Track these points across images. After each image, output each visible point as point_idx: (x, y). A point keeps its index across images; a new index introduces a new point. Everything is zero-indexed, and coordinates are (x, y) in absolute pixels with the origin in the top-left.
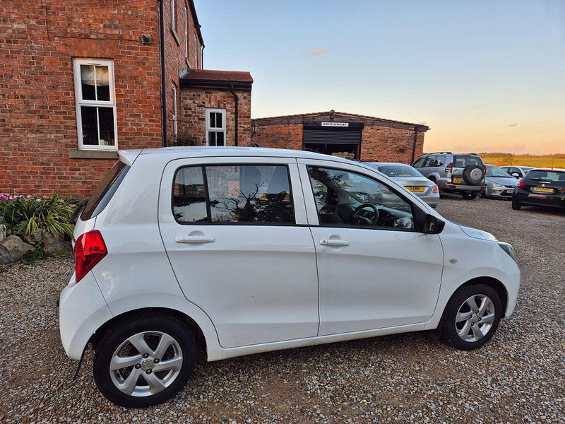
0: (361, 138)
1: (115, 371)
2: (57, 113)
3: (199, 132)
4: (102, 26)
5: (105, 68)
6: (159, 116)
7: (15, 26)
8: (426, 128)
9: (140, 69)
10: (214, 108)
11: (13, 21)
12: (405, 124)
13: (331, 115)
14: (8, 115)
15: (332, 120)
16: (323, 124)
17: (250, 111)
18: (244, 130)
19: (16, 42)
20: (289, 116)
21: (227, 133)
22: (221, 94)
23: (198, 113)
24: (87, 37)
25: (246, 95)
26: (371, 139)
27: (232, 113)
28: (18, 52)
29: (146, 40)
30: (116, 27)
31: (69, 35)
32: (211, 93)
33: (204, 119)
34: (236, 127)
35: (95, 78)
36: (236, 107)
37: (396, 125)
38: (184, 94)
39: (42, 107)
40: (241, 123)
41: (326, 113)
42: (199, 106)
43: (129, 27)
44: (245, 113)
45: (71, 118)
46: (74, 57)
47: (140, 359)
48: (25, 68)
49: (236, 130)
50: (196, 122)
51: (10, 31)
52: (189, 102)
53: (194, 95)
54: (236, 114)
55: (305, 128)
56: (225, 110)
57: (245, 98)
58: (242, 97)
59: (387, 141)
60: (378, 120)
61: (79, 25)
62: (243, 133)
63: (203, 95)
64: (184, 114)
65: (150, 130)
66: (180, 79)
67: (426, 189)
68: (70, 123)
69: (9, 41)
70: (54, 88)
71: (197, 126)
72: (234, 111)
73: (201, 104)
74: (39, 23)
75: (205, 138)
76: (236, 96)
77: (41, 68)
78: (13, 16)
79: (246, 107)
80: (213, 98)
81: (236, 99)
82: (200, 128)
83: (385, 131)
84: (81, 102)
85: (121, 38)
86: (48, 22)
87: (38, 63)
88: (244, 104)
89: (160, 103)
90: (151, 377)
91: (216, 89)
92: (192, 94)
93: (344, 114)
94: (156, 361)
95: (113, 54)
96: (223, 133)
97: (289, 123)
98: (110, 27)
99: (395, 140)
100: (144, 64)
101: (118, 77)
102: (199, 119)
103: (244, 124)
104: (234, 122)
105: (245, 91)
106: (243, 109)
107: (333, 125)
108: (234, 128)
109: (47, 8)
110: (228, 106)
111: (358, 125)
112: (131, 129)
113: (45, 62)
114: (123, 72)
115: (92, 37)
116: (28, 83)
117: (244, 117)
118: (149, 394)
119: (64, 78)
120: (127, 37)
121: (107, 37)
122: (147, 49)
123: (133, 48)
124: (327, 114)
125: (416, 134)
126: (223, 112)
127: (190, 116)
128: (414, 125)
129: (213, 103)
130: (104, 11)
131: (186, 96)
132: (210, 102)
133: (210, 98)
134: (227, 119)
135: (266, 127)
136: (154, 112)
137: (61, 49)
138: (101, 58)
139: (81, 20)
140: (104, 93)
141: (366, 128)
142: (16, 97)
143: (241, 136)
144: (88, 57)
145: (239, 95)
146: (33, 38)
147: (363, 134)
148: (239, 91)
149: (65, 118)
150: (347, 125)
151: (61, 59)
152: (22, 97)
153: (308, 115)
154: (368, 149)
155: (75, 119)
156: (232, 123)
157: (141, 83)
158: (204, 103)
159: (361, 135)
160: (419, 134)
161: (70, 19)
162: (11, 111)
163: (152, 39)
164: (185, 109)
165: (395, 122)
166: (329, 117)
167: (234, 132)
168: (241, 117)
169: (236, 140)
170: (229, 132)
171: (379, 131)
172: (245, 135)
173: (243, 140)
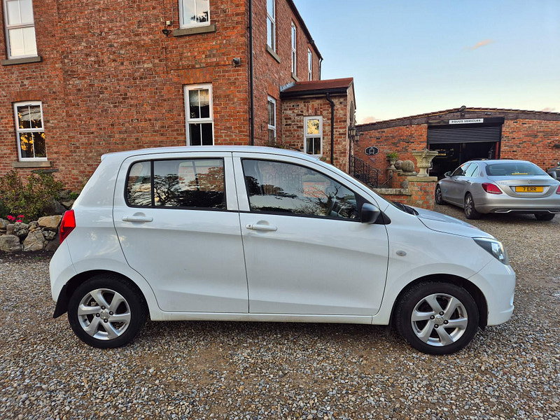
0: (501, 135)
1: (83, 316)
2: (172, 131)
3: (298, 139)
4: (204, 56)
5: (207, 91)
6: (247, 127)
7: (146, 66)
9: (232, 88)
10: (311, 116)
11: (144, 62)
13: (462, 112)
14: (140, 134)
15: (462, 117)
16: (451, 122)
17: (345, 115)
18: (340, 134)
19: (146, 78)
20: (412, 117)
21: (323, 138)
22: (318, 102)
23: (297, 121)
24: (193, 67)
25: (342, 100)
26: (515, 135)
27: (328, 119)
28: (147, 86)
29: (236, 63)
30: (214, 56)
31: (181, 68)
32: (308, 102)
33: (302, 127)
34: (332, 131)
35: (200, 100)
36: (332, 113)
38: (285, 105)
39: (163, 127)
40: (337, 128)
41: (455, 109)
42: (298, 115)
43: (224, 54)
44: (341, 118)
45: (182, 134)
46: (184, 85)
47: (98, 310)
48: (151, 97)
49: (332, 135)
50: (295, 130)
51: (142, 70)
52: (289, 112)
53: (293, 106)
54: (332, 119)
55: (430, 127)
56: (322, 117)
57: (341, 103)
58: (338, 103)
59: (536, 136)
60: (523, 112)
61: (187, 57)
62: (339, 137)
63: (302, 105)
64: (285, 123)
65: (239, 140)
66: (281, 93)
67: (546, 190)
68: (181, 138)
69: (141, 78)
70: (170, 111)
71: (296, 134)
72: (330, 117)
73: (300, 113)
74: (160, 61)
75: (302, 145)
76: (332, 103)
77: (162, 96)
78: (144, 58)
79: (341, 112)
80: (310, 106)
81: (332, 105)
82: (298, 136)
83: (535, 124)
84: (190, 120)
85: (218, 65)
86: (167, 59)
87: (160, 92)
88: (340, 109)
89: (247, 116)
90: (108, 325)
91: (313, 98)
92: (292, 105)
93: (478, 109)
94: (111, 313)
95: (211, 78)
96: (320, 138)
97: (411, 124)
98: (210, 56)
99: (547, 134)
100: (235, 83)
101: (215, 97)
102: (298, 127)
103: (340, 128)
104: (330, 127)
105: (341, 97)
106: (339, 113)
107: (464, 122)
108: (330, 133)
109: (166, 48)
110: (325, 113)
111: (495, 120)
112: (225, 140)
113: (164, 91)
114: (219, 92)
115: (197, 66)
116: (153, 108)
117: (340, 122)
118: (106, 338)
119: (178, 102)
120: (222, 63)
121: (208, 65)
122: (237, 71)
123: (227, 71)
124: (457, 110)
126: (319, 118)
127: (290, 125)
129: (310, 111)
130: (205, 44)
131: (286, 108)
132: (308, 111)
133: (308, 107)
134: (324, 125)
135: (385, 130)
136: (242, 124)
137: (175, 79)
138: (203, 83)
139: (189, 54)
140: (205, 111)
141: (507, 123)
142: (146, 120)
143: (337, 140)
144: (194, 84)
145: (335, 101)
146: (157, 73)
147: (503, 129)
148: (335, 97)
149: (178, 134)
150: (482, 121)
151: (175, 88)
152: (150, 120)
153: (433, 113)
154: (511, 147)
155: (185, 134)
156: (328, 129)
157: (233, 100)
158: (302, 112)
159: (501, 131)
161: (181, 54)
162: (142, 132)
163: (242, 61)
164: (286, 119)
166: (459, 114)
167: (330, 137)
168: (337, 122)
169: (332, 144)
170: (326, 137)
171: (525, 125)
172: (341, 139)
173: (339, 143)
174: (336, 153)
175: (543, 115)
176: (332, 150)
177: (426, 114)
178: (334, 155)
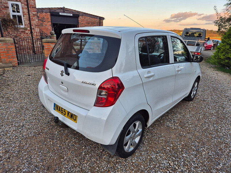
0: (78, 22)
8: (103, 19)
10: (13, 1)
12: (96, 16)
13: (64, 9)
15: (64, 12)
16: (60, 14)
17: (35, 4)
18: (33, 15)
21: (24, 16)
23: (4, 3)
26: (83, 22)
27: (25, 5)
33: (8, 7)
34: (29, 13)
36: (27, 2)
37: (92, 16)
40: (31, 11)
41: (61, 8)
44: (33, 6)
49: (29, 15)
50: (3, 9)
54: (27, 5)
55: (51, 15)
60: (84, 13)
71: (4, 11)
72: (26, 4)
79: (33, 2)
82: (6, 13)
83: (88, 19)
88: (31, 0)
93: (69, 9)
97: (42, 12)
99: (92, 23)
102: (5, 7)
103: (33, 11)
104: (27, 10)
106: (31, 3)
107: (65, 14)
108: (27, 14)
110: (22, 1)
111: (76, 15)
117: (33, 7)
125: (100, 21)
126: (19, 3)
128: (99, 17)
134: (23, 8)
141: (80, 17)
143: (32, 18)
147: (79, 19)
150: (72, 15)
153: (52, 8)
160: (101, 21)
165: (91, 15)
166: (62, 10)
167: (28, 16)
168: (30, 7)
169: (30, 20)
170: (25, 16)
171: (85, 19)
172: (34, 18)
173: (34, 20)
174: (33, 26)
175: (90, 15)
176: (30, 23)
177: (49, 8)
178: (32, 27)
